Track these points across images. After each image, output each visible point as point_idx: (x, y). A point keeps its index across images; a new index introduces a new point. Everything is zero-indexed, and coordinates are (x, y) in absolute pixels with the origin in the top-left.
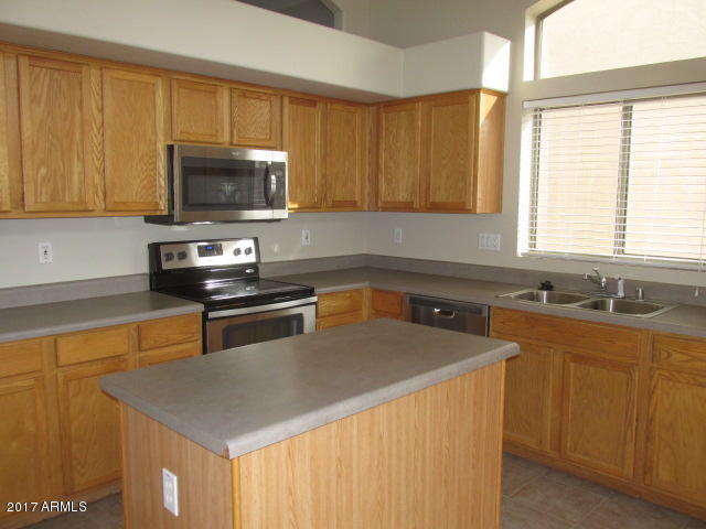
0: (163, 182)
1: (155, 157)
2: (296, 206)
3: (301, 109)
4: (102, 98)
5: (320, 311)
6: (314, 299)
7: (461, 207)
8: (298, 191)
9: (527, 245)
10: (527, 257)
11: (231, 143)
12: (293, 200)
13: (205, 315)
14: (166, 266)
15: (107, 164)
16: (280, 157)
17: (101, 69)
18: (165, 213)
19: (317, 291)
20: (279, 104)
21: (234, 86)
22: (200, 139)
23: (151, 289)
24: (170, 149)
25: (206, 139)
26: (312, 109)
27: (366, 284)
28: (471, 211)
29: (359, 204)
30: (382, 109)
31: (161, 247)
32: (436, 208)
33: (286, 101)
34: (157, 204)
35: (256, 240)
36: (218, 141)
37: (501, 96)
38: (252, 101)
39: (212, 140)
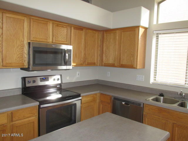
0: (26, 56)
1: (23, 46)
2: (75, 64)
3: (77, 31)
4: (2, 24)
5: (82, 102)
6: (80, 98)
7: (132, 66)
8: (76, 59)
9: (153, 80)
10: (153, 84)
11: (52, 42)
12: (74, 62)
13: (39, 106)
14: (28, 85)
15: (3, 49)
16: (70, 47)
17: (2, 13)
18: (27, 67)
19: (82, 95)
20: (70, 29)
21: (54, 22)
22: (41, 40)
23: (22, 94)
24: (29, 43)
25: (43, 40)
26: (82, 31)
27: (99, 92)
28: (135, 68)
29: (96, 64)
30: (105, 32)
31: (26, 79)
32: (122, 66)
33: (73, 28)
34: (23, 64)
35: (61, 75)
36: (48, 41)
37: (146, 29)
38: (60, 28)
39: (45, 41)
